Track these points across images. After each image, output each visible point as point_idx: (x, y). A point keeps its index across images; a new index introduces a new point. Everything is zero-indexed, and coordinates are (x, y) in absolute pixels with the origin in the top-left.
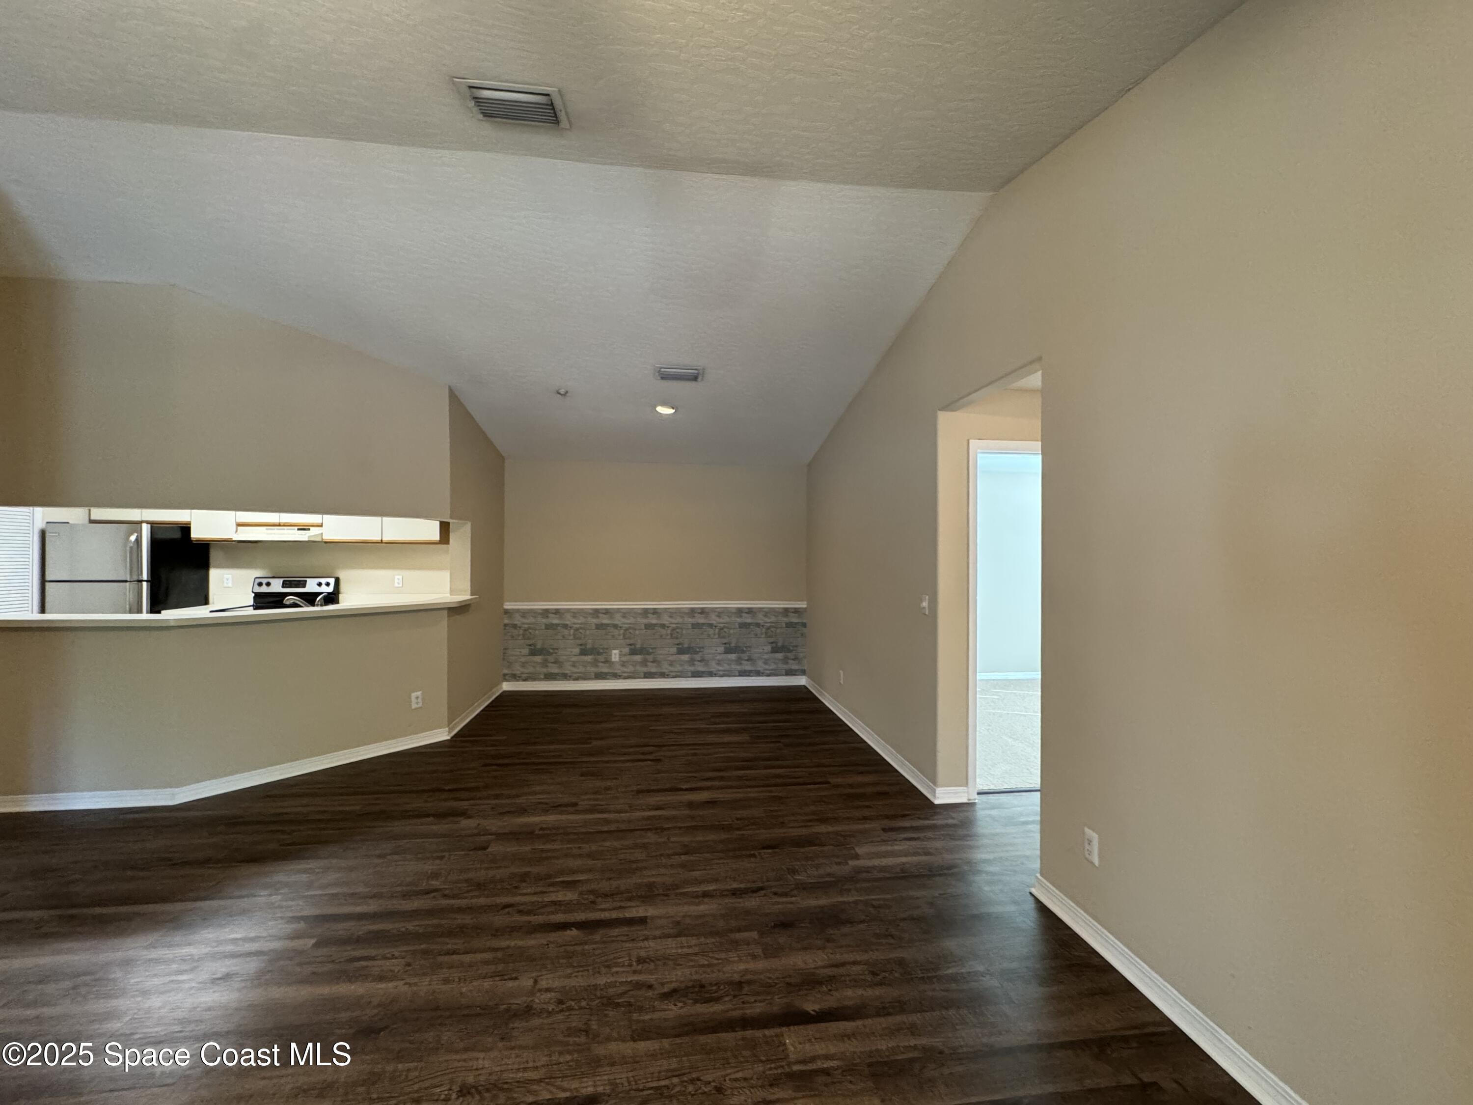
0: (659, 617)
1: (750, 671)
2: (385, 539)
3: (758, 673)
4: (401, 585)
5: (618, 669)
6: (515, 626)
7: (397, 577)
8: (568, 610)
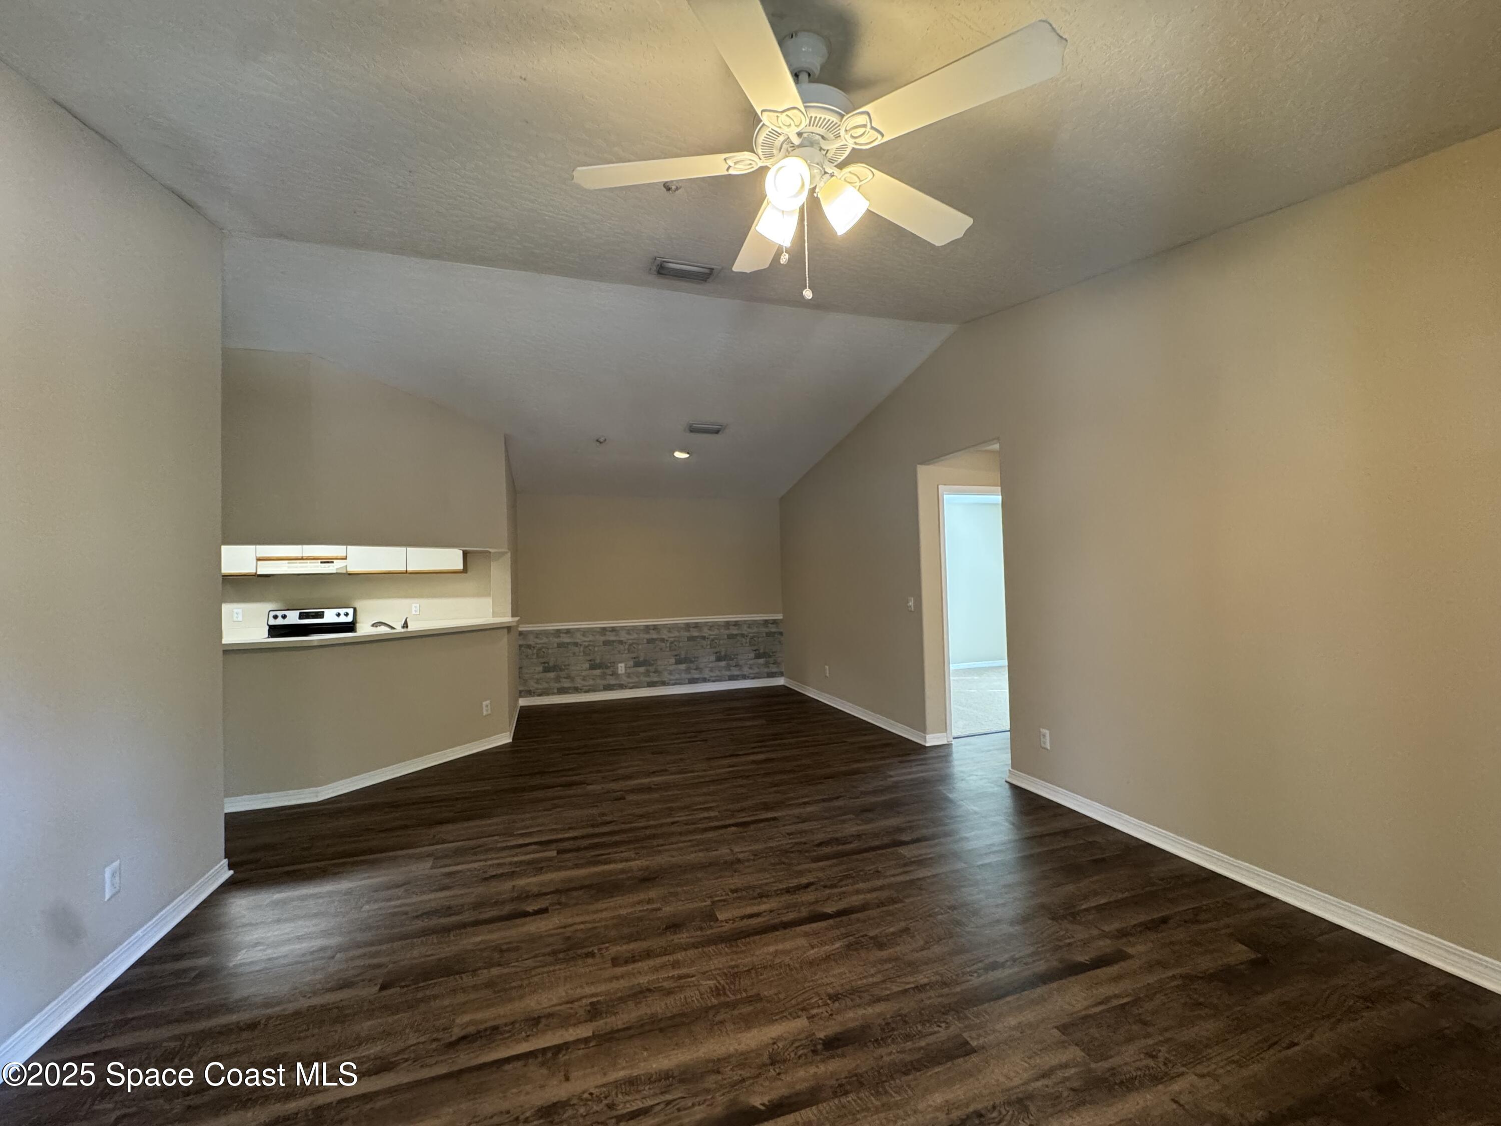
0: (658, 633)
1: (738, 676)
2: (410, 569)
3: (744, 677)
4: (418, 613)
5: (624, 680)
6: (529, 647)
7: (414, 605)
8: (578, 630)
